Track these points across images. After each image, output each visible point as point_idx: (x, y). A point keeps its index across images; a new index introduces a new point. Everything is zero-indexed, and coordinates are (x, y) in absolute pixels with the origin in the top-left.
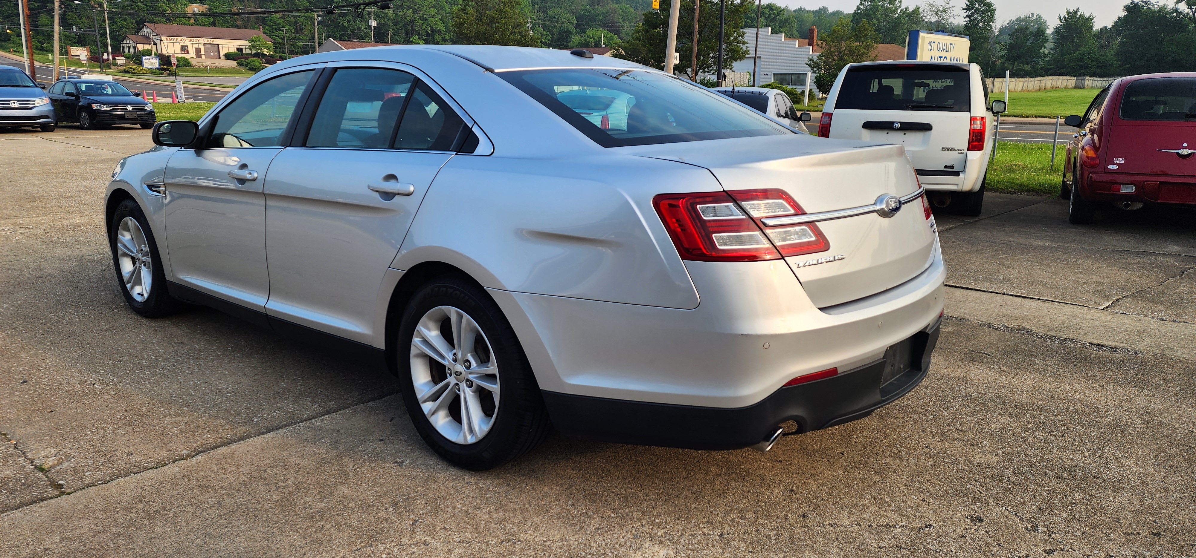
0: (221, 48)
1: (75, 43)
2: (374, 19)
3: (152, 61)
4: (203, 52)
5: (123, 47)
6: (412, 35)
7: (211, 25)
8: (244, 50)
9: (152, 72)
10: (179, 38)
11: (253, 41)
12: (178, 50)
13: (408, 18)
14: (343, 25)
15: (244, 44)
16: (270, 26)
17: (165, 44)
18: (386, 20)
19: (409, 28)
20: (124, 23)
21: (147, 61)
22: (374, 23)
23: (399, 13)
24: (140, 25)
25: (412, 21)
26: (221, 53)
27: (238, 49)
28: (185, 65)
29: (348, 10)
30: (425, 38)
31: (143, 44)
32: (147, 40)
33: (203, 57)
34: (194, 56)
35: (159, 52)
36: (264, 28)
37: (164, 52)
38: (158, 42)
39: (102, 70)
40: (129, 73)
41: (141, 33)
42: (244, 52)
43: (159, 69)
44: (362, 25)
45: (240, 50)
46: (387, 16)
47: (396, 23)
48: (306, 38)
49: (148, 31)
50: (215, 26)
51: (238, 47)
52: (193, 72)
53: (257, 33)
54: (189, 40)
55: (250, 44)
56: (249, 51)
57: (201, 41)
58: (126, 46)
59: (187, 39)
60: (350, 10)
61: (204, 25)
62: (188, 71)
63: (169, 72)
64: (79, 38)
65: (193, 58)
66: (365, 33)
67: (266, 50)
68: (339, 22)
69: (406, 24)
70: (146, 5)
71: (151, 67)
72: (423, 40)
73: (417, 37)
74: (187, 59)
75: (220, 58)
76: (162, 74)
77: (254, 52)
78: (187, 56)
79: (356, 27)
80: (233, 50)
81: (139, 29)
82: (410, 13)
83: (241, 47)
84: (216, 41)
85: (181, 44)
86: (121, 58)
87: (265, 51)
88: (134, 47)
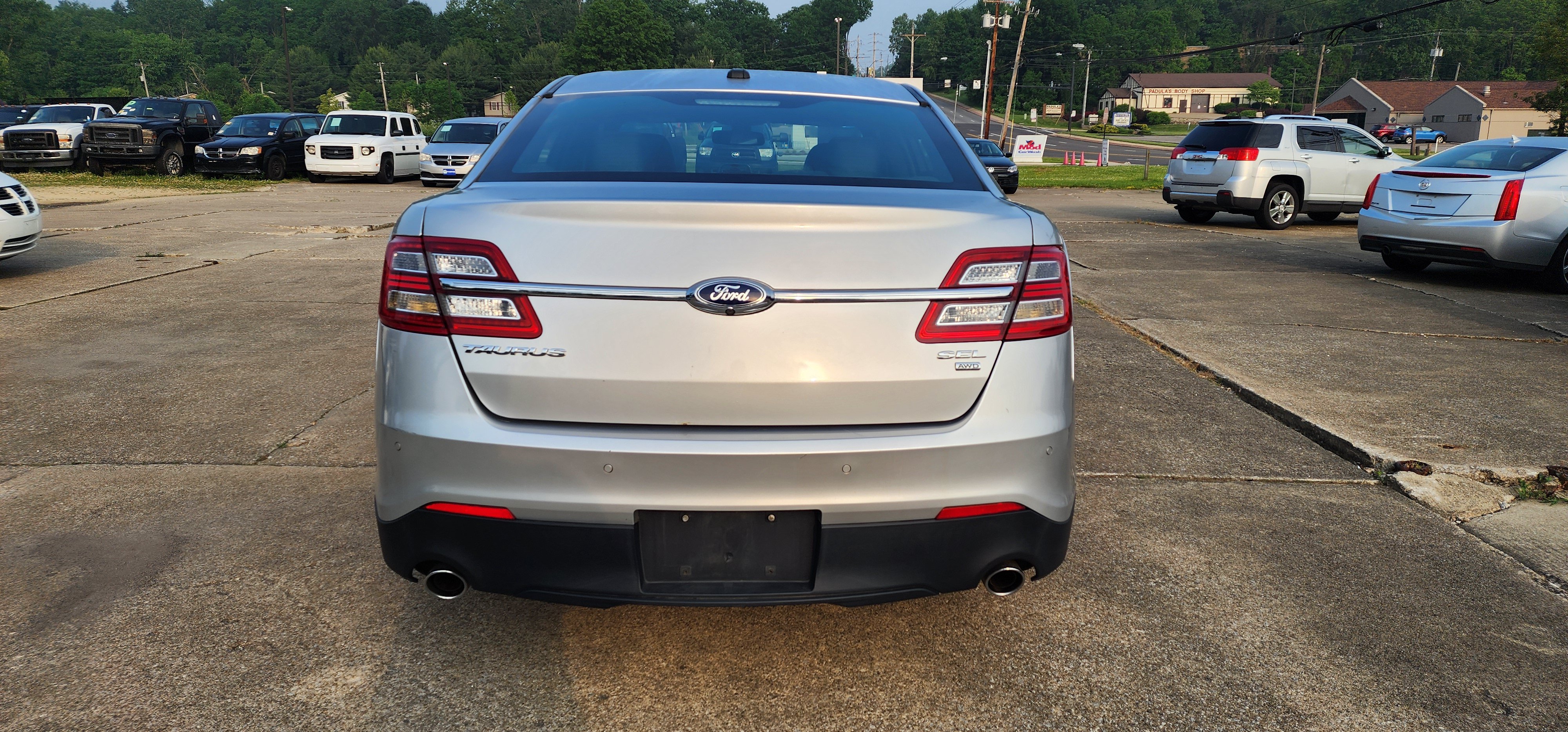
0: (1211, 99)
1: (1054, 100)
2: (1439, 47)
3: (1123, 118)
4: (1188, 105)
5: (1101, 103)
6: (1506, 66)
7: (1208, 71)
8: (1241, 100)
9: (1121, 131)
10: (1164, 90)
11: (1255, 87)
12: (1160, 103)
13: (1504, 42)
14: (1391, 58)
15: (1240, 92)
16: (1285, 67)
17: (1147, 96)
18: (1463, 46)
19: (1503, 56)
20: (1108, 74)
21: (1118, 118)
22: (1438, 53)
23: (1488, 35)
24: (1125, 76)
25: (1509, 46)
26: (1211, 106)
27: (1233, 99)
28: (1162, 122)
29: (1404, 36)
30: (1527, 70)
31: (1123, 98)
32: (1129, 93)
33: (1188, 111)
34: (1177, 111)
35: (1139, 107)
36: (1274, 70)
37: (1144, 107)
38: (1139, 95)
39: (1069, 130)
40: (1096, 132)
41: (1123, 86)
42: (1240, 103)
43: (1129, 128)
44: (1421, 56)
45: (1235, 100)
46: (1466, 41)
47: (1479, 51)
48: (1331, 79)
49: (1130, 83)
50: (1212, 72)
51: (1234, 96)
52: (1170, 129)
53: (1263, 78)
54: (1176, 91)
55: (1250, 92)
56: (1246, 102)
57: (1190, 91)
58: (1104, 102)
59: (1173, 90)
60: (1406, 36)
61: (1199, 72)
62: (1164, 129)
63: (1139, 130)
64: (1059, 95)
65: (1175, 113)
66: (1424, 68)
67: (1269, 99)
68: (1386, 55)
69: (1499, 50)
70: (1136, 52)
71: (1121, 124)
72: (1524, 73)
73: (1513, 69)
74: (1167, 115)
75: (1208, 112)
76: (1131, 133)
77: (1253, 102)
78: (1168, 111)
79: (1411, 59)
80: (1226, 100)
81: (1122, 82)
82: (1509, 34)
83: (1237, 96)
84: (1207, 91)
85: (1165, 97)
86: (1094, 116)
87: (1268, 101)
88: (1113, 102)
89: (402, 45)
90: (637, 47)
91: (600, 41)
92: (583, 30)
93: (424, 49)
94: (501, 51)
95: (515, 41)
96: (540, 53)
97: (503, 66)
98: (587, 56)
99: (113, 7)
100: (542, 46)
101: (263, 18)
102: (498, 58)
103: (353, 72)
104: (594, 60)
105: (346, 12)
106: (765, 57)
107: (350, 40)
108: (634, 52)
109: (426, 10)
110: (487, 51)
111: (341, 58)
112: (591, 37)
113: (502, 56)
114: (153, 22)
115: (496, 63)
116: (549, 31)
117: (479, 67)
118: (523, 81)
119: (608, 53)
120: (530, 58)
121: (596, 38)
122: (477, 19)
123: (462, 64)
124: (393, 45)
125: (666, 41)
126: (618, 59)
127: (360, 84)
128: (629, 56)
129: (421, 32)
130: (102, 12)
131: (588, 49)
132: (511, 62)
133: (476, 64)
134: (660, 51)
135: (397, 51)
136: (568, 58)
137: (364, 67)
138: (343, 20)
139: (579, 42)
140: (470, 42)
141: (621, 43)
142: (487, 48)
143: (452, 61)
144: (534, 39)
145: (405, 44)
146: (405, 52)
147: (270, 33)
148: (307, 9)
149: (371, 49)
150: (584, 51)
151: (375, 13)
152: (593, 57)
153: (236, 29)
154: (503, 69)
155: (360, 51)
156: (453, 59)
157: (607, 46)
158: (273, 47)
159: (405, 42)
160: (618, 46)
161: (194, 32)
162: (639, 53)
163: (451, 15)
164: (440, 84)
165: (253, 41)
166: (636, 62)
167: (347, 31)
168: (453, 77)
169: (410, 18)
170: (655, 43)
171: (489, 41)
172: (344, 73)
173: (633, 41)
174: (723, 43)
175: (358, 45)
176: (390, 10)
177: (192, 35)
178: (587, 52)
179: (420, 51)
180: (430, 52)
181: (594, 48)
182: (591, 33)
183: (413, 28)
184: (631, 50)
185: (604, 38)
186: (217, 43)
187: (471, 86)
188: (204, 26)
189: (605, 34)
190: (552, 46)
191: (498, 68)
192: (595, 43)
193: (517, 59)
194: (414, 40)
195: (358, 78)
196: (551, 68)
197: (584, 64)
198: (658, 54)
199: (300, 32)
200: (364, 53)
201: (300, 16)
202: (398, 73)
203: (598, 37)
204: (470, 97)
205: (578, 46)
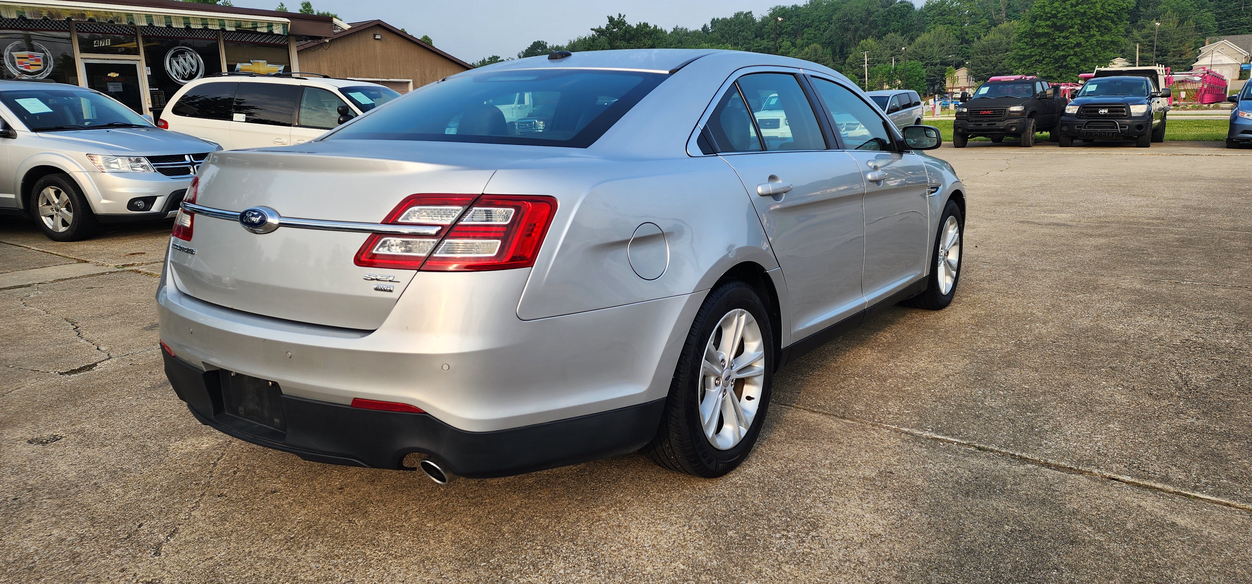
89: (887, 35)
90: (1092, 17)
91: (1055, 16)
92: (1040, 7)
93: (904, 37)
94: (967, 33)
95: (981, 24)
96: (1001, 31)
97: (967, 46)
98: (1040, 30)
99: (702, 29)
100: (1005, 25)
101: (791, 27)
102: (964, 40)
103: (848, 60)
104: (1047, 33)
105: (849, 15)
106: (1243, 15)
107: (849, 36)
108: (1088, 22)
109: (911, 6)
110: (954, 34)
111: (841, 51)
112: (1047, 13)
113: (967, 37)
114: (723, 36)
115: (961, 43)
116: (1014, 12)
117: (945, 48)
118: (982, 56)
119: (1061, 26)
120: (991, 36)
121: (1051, 14)
122: (950, 9)
123: (931, 47)
124: (879, 37)
125: (1123, 9)
126: (1071, 30)
127: (851, 69)
128: (1083, 27)
129: (903, 24)
130: (695, 32)
131: (1043, 23)
132: (973, 41)
133: (943, 45)
134: (1115, 19)
135: (882, 41)
136: (1023, 33)
137: (855, 56)
138: (846, 21)
139: (1034, 19)
140: (940, 28)
141: (1075, 16)
142: (955, 32)
143: (924, 45)
144: (998, 20)
145: (889, 35)
146: (888, 42)
147: (796, 37)
148: (822, 16)
149: (862, 41)
150: (1039, 26)
151: (869, 13)
152: (1046, 31)
153: (773, 36)
154: (967, 48)
155: (855, 44)
156: (924, 43)
157: (1061, 19)
158: (796, 47)
159: (889, 33)
160: (1071, 18)
161: (747, 41)
162: (1093, 23)
163: (929, 8)
164: (909, 64)
165: (784, 43)
166: (1089, 31)
167: (848, 30)
168: (922, 58)
169: (895, 14)
170: (1112, 12)
171: (957, 25)
172: (841, 61)
173: (1088, 13)
174: (1191, 5)
175: (854, 39)
176: (881, 10)
177: (745, 43)
178: (1041, 26)
179: (900, 39)
180: (908, 39)
181: (1048, 23)
182: (1047, 9)
183: (897, 22)
184: (1086, 20)
185: (1059, 12)
186: (760, 48)
187: (936, 64)
188: (754, 36)
189: (1060, 9)
190: (1012, 25)
191: (962, 48)
192: (1050, 18)
193: (979, 38)
194: (895, 31)
195: (850, 64)
196: (1008, 44)
197: (1037, 37)
198: (1113, 22)
199: (814, 34)
200: (856, 45)
201: (817, 22)
202: (880, 59)
203: (1053, 12)
204: (935, 73)
205: (1033, 22)
